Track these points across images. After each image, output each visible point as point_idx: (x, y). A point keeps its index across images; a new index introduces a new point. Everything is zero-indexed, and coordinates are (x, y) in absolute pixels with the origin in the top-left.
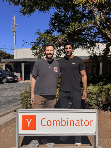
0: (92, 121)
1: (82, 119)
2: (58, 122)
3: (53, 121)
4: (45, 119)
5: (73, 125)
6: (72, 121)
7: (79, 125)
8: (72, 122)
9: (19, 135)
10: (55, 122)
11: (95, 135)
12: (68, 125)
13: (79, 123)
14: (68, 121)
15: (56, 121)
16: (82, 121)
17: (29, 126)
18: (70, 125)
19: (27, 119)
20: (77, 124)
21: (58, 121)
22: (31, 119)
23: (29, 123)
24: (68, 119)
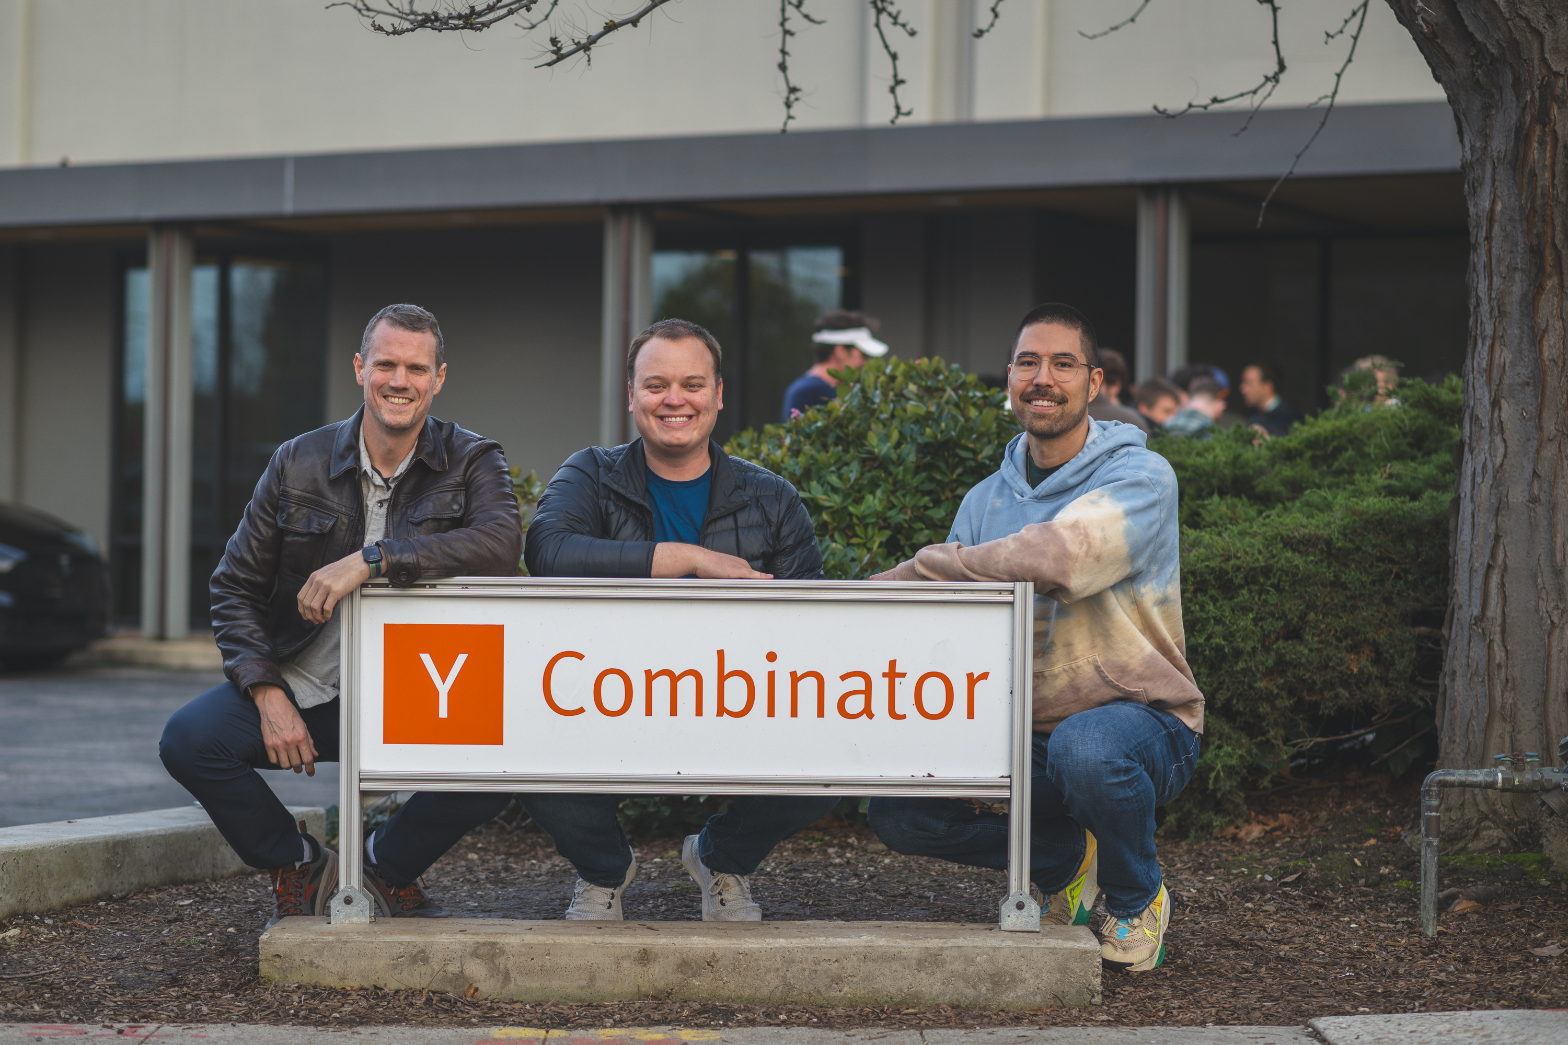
0: (985, 676)
1: (893, 664)
2: (687, 686)
3: (650, 677)
4: (580, 656)
5: (821, 714)
6: (812, 681)
7: (868, 711)
8: (808, 687)
9: (367, 786)
10: (662, 686)
11: (1005, 793)
12: (771, 713)
13: (867, 693)
14: (771, 675)
15: (674, 680)
16: (892, 674)
17: (443, 713)
18: (794, 714)
19: (426, 658)
20: (855, 704)
21: (690, 681)
22: (462, 659)
23: (443, 689)
24: (772, 657)
